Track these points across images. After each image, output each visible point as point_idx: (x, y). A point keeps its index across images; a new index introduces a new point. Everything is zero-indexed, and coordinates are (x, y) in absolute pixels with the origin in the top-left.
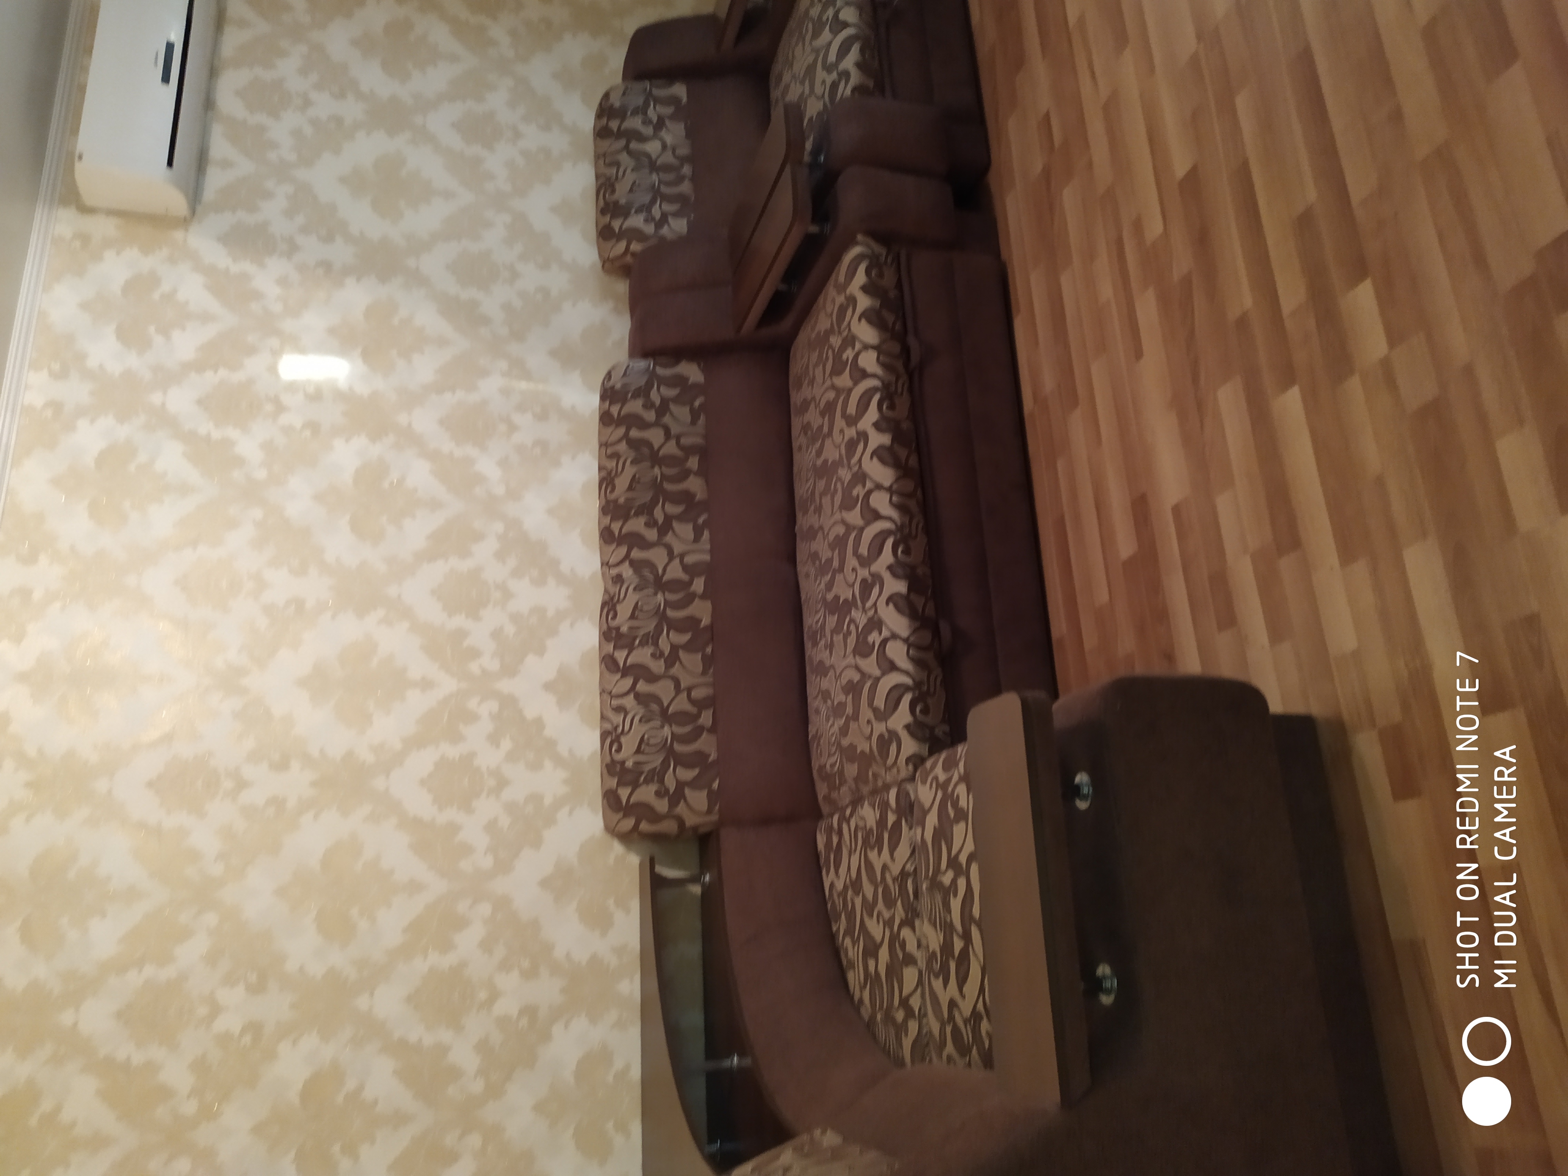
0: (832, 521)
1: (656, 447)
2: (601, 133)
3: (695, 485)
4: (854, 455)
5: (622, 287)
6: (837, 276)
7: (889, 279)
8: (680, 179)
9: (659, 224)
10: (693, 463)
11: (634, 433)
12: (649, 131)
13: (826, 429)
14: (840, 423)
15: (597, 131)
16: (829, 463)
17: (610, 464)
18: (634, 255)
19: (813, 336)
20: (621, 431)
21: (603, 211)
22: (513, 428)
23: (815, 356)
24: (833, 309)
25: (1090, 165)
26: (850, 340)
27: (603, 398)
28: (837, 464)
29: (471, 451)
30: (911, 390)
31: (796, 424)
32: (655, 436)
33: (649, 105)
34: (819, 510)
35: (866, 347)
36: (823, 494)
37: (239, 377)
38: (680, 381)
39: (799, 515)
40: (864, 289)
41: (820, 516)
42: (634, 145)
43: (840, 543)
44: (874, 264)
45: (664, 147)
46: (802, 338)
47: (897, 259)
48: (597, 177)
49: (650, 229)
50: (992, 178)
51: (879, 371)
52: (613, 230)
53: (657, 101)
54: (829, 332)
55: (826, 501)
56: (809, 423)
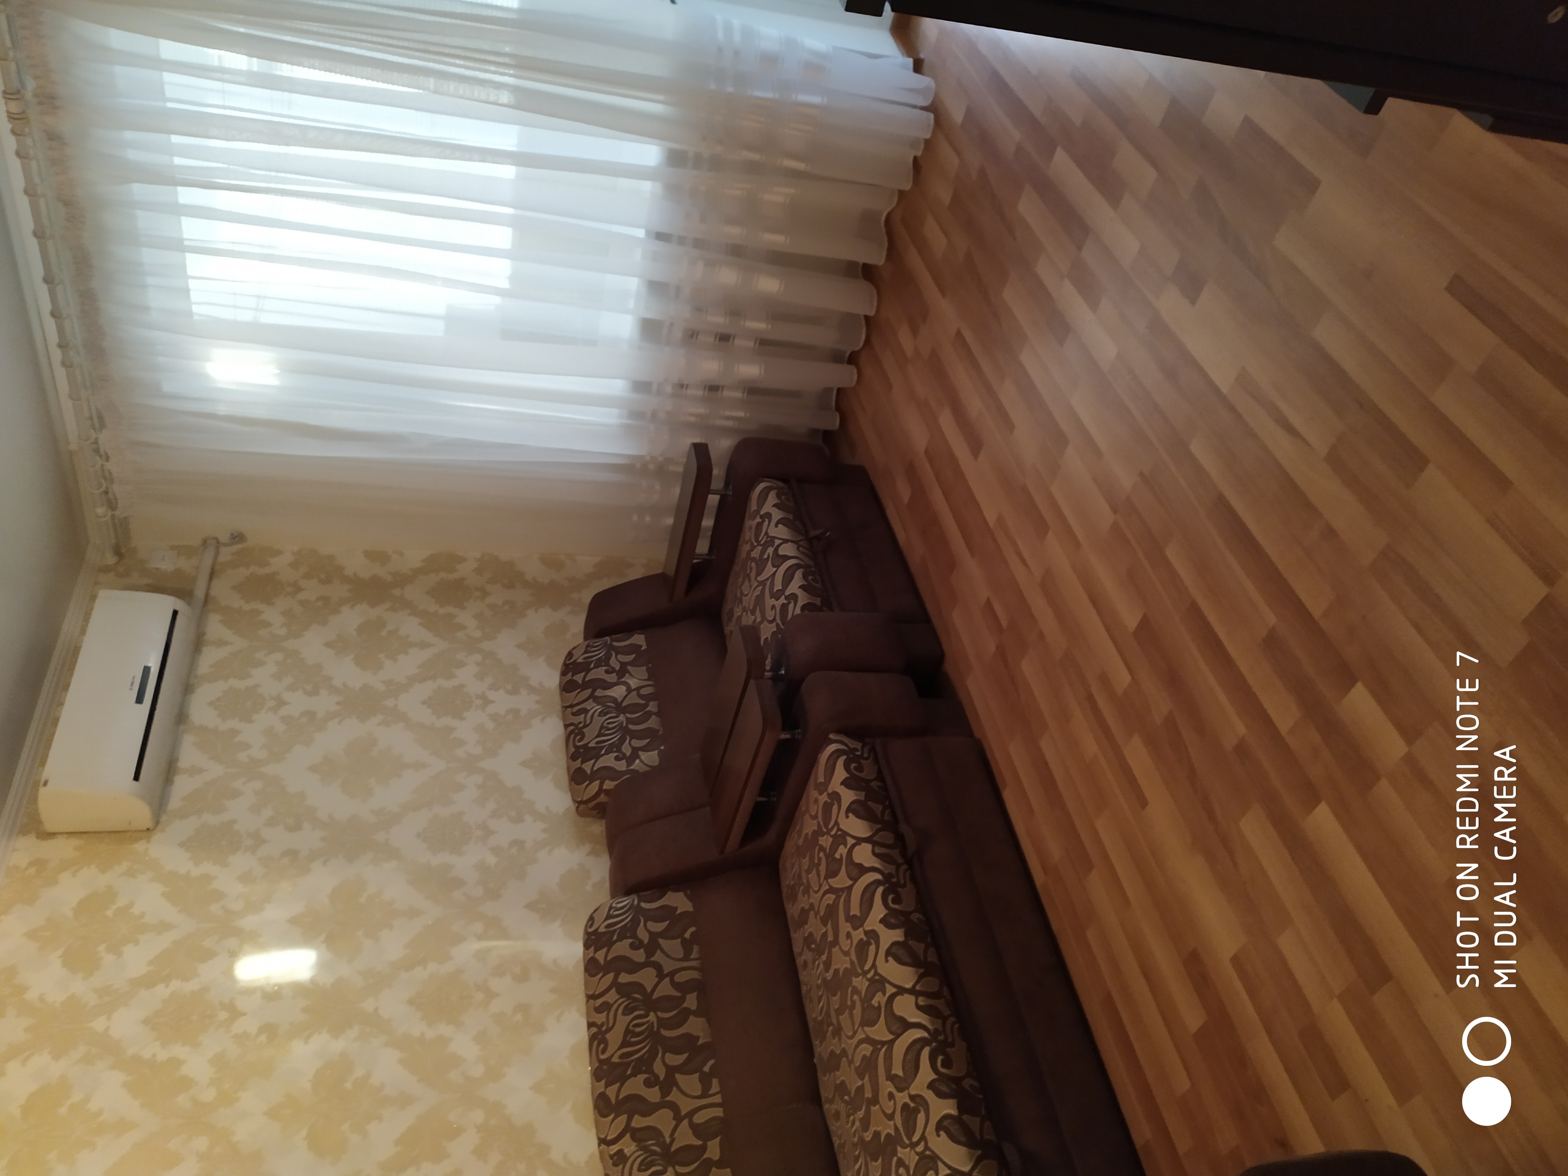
0: (855, 1041)
1: (649, 990)
2: (567, 687)
3: (696, 1026)
4: (866, 961)
5: (598, 828)
6: (816, 778)
7: (869, 772)
8: (647, 716)
9: (630, 760)
10: (691, 1001)
11: (624, 978)
12: (612, 678)
13: (830, 938)
14: (845, 927)
15: (562, 685)
16: (841, 973)
17: (600, 1018)
18: (607, 792)
19: (801, 842)
20: (610, 977)
21: (573, 758)
22: (491, 995)
23: (806, 861)
24: (818, 810)
25: (1041, 635)
26: (841, 837)
27: (587, 946)
28: (850, 973)
29: (444, 1029)
30: (913, 879)
31: (797, 938)
32: (647, 977)
33: (611, 655)
34: (838, 1031)
35: (859, 841)
36: (839, 1012)
37: (193, 986)
38: (667, 912)
39: (816, 1043)
40: (844, 783)
41: (840, 1039)
42: (599, 693)
43: (868, 1067)
44: (852, 758)
45: (629, 690)
46: (790, 846)
47: (873, 749)
48: (566, 726)
49: (621, 766)
50: (949, 667)
51: (876, 863)
52: (584, 771)
53: (619, 651)
54: (818, 833)
55: (844, 1018)
56: (811, 934)
